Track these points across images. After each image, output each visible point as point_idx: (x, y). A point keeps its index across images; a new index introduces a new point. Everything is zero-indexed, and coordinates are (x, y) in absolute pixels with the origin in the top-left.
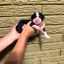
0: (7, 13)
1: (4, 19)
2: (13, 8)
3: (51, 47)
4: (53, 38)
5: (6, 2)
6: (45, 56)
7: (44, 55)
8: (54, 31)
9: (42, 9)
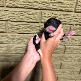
0: (32, 31)
1: (28, 36)
2: (40, 26)
3: (71, 66)
4: (75, 58)
5: (34, 20)
6: (64, 74)
7: (62, 73)
8: (79, 52)
9: (70, 29)
